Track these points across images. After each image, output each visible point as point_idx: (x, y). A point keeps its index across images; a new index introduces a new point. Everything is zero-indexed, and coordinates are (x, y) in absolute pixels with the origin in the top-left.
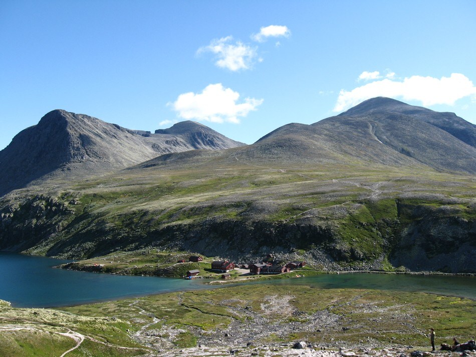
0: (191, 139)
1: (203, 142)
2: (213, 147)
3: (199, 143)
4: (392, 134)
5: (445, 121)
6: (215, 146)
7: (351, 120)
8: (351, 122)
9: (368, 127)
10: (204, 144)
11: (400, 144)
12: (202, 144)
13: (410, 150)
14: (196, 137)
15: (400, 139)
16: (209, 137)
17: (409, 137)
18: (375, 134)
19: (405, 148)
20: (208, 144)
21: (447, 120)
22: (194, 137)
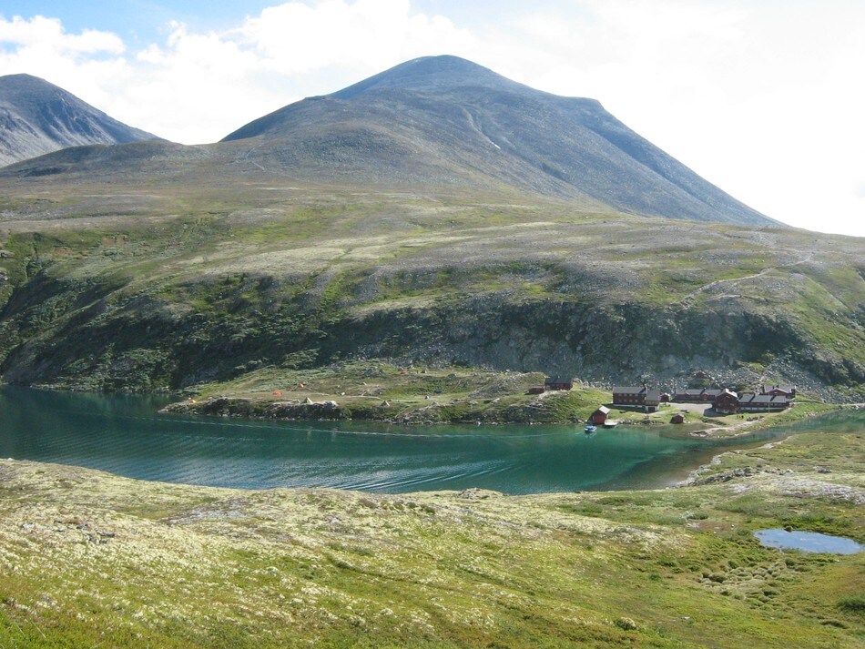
0: (38, 117)
1: (67, 125)
2: (90, 138)
3: (57, 126)
4: (516, 134)
5: (586, 114)
6: (92, 135)
7: (423, 99)
8: (426, 102)
9: (464, 117)
10: (69, 130)
11: (538, 155)
12: (64, 128)
13: (558, 167)
14: (50, 112)
15: (534, 144)
16: (78, 114)
17: (549, 143)
18: (484, 132)
19: (549, 164)
20: (78, 130)
21: (589, 113)
22: (44, 111)
